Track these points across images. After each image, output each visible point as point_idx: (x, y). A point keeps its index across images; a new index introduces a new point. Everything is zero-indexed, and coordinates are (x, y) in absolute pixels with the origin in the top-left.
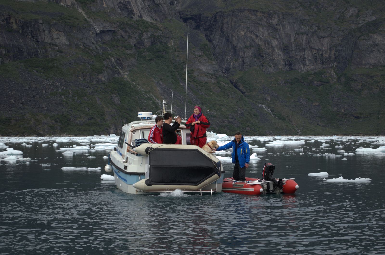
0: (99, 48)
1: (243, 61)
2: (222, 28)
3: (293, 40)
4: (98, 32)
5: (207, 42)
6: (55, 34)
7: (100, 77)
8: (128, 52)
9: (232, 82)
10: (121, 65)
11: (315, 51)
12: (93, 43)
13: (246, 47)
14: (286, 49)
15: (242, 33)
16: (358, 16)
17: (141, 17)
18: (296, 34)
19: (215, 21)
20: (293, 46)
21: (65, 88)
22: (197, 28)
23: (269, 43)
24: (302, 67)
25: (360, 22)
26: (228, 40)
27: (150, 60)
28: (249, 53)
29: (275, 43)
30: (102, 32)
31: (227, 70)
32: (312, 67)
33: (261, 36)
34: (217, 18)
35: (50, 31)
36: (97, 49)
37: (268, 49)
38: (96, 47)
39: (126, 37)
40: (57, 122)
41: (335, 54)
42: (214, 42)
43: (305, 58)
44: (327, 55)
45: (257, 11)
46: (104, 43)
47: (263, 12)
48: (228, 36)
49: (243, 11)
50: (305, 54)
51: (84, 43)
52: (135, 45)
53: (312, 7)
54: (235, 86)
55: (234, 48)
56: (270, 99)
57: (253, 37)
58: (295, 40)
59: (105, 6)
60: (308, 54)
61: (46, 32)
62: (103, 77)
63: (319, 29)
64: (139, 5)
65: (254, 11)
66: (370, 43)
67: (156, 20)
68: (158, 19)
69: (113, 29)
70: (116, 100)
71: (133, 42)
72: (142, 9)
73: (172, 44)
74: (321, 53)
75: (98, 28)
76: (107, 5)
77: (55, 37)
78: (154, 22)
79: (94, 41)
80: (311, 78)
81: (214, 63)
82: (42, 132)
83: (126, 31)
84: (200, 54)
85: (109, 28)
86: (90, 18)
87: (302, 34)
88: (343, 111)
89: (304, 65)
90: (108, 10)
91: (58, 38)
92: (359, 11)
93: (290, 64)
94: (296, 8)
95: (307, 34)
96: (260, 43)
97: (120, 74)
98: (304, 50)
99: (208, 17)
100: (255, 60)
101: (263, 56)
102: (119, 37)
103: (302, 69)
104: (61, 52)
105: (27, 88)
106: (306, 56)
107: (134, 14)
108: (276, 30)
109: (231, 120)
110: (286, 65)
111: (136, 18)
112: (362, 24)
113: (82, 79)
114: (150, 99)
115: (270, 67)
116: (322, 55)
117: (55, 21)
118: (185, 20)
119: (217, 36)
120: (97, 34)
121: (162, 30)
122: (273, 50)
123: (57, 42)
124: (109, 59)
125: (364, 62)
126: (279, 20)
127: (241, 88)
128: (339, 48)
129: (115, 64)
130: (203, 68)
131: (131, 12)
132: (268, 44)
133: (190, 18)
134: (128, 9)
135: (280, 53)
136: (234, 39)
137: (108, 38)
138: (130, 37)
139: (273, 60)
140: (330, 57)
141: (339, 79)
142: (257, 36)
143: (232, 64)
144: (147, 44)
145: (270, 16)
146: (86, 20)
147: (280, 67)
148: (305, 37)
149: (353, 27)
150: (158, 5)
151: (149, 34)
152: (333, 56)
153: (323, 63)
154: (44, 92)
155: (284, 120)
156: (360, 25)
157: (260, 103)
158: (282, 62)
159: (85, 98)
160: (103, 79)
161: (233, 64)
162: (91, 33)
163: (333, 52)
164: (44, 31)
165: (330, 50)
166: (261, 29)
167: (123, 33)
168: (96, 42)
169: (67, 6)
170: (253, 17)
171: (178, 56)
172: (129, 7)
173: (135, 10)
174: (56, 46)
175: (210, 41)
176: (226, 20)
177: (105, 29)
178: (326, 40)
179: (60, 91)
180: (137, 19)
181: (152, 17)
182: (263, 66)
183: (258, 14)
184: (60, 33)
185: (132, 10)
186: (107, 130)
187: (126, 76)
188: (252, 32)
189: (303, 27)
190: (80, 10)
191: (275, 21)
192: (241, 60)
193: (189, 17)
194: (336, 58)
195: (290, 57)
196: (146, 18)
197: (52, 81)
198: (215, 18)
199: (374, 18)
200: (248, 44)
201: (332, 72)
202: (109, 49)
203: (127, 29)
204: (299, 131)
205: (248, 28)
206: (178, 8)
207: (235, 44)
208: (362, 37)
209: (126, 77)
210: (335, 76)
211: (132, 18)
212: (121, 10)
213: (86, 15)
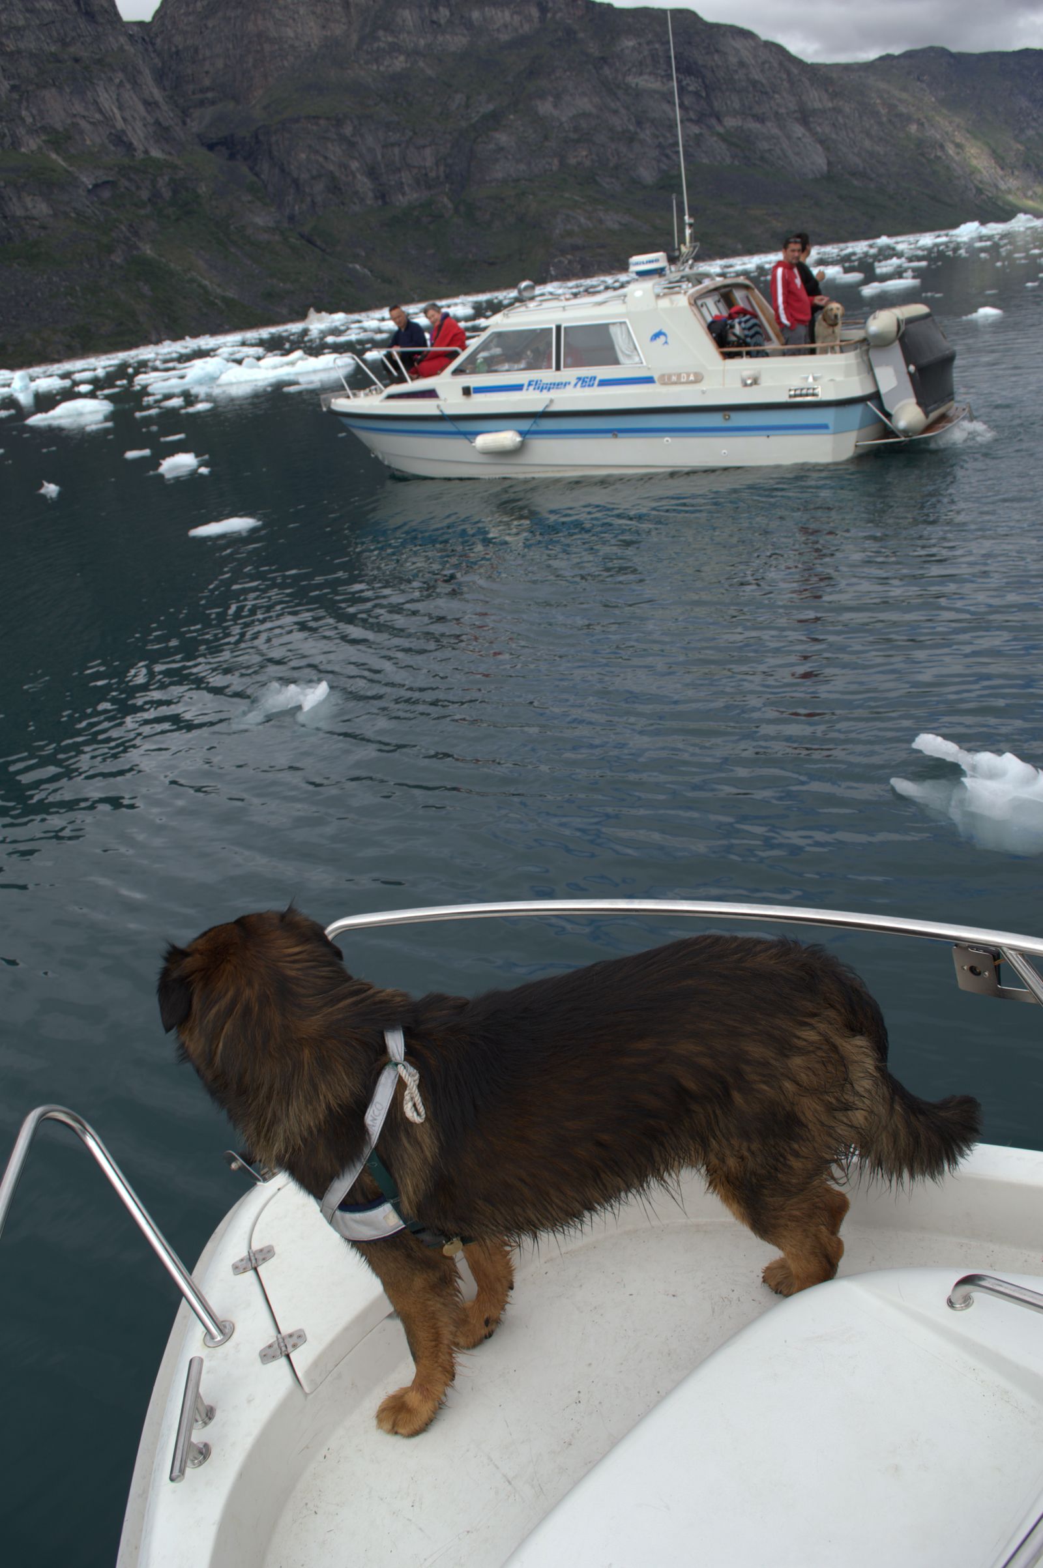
0: (97, 212)
1: (313, 201)
2: (270, 152)
3: (379, 157)
4: (90, 187)
5: (255, 179)
6: (28, 200)
7: (113, 258)
8: (142, 212)
9: (302, 236)
10: (136, 234)
11: (415, 171)
12: (88, 207)
13: (313, 178)
14: (372, 172)
15: (303, 156)
16: (467, 106)
17: (146, 152)
18: (384, 147)
19: (258, 142)
20: (383, 166)
21: (68, 284)
22: (232, 157)
23: (346, 167)
24: (400, 197)
25: (473, 115)
26: (283, 170)
27: (177, 220)
28: (319, 187)
29: (354, 165)
30: (96, 186)
31: (291, 218)
32: (415, 195)
33: (332, 157)
34: (261, 138)
35: (19, 198)
36: (96, 215)
37: (347, 176)
38: (93, 212)
39: (133, 188)
40: (73, 337)
41: (445, 171)
42: (263, 176)
43: (402, 183)
44: (433, 174)
45: (317, 117)
46: (103, 203)
47: (328, 119)
48: (283, 164)
49: (297, 120)
50: (401, 178)
51: (74, 209)
52: (149, 200)
53: (399, 100)
54: (310, 241)
55: (296, 182)
56: (363, 254)
57: (321, 159)
58: (383, 157)
59: (88, 142)
60: (406, 177)
61: (15, 200)
62: (117, 258)
63: (415, 133)
64: (139, 131)
65: (314, 117)
66: (492, 146)
67: (170, 154)
68: (173, 152)
69: (111, 179)
70: (146, 290)
71: (145, 195)
72: (146, 138)
73: (204, 189)
74: (424, 172)
75: (88, 181)
76: (91, 140)
77: (30, 205)
78: (167, 157)
79: (88, 203)
80: (416, 213)
81: (273, 210)
82: (56, 357)
83: (130, 180)
84: (250, 198)
85: (105, 178)
86: (71, 166)
87: (393, 145)
88: (470, 256)
89: (404, 194)
90: (96, 150)
91: (34, 207)
92: (468, 98)
93: (382, 196)
94: (376, 105)
95: (399, 145)
96: (331, 168)
97: (138, 248)
98: (399, 170)
99: (244, 138)
100: (330, 195)
101: (340, 189)
102: (122, 190)
103: (401, 200)
104: (44, 228)
105: (13, 293)
106: (404, 180)
107: (135, 150)
108: (352, 145)
109: (316, 294)
110: (376, 198)
111: (139, 155)
112: (476, 119)
113: (87, 266)
114: (192, 281)
115: (355, 203)
116: (426, 175)
117: (22, 180)
118: (211, 147)
119: (265, 166)
120: (89, 191)
121: (182, 169)
122: (354, 177)
123: (35, 212)
124: (117, 227)
125: (487, 178)
126: (355, 127)
127: (319, 243)
128: (450, 161)
129: (128, 234)
130: (259, 221)
131: (130, 147)
132: (346, 169)
133: (217, 144)
134: (122, 141)
135: (365, 180)
136: (292, 167)
137: (106, 194)
138: (138, 188)
139: (356, 193)
140: (438, 177)
141: (456, 210)
142: (326, 158)
143: (297, 208)
144: (167, 194)
145: (339, 123)
146: (67, 171)
147: (369, 202)
148: (396, 150)
149: (464, 124)
150: (167, 129)
151: (166, 178)
152: (442, 175)
153: (429, 187)
154: (39, 294)
155: (390, 282)
156: (473, 121)
157: (351, 262)
158: (370, 194)
159: (102, 294)
160: (118, 261)
161: (299, 208)
162: (80, 191)
163: (442, 168)
164: (11, 199)
165: (437, 165)
166: (329, 145)
167: (127, 184)
168: (92, 203)
169: (32, 152)
170: (315, 128)
171: (217, 207)
172: (125, 139)
173: (135, 143)
174: (36, 219)
175: (257, 175)
176: (274, 139)
177: (99, 181)
178: (428, 152)
179: (62, 289)
180: (142, 156)
181: (163, 151)
182: (343, 204)
183: (322, 122)
184: (36, 198)
185: (131, 144)
186: (146, 337)
187: (148, 250)
188: (317, 152)
189: (390, 134)
190: (54, 156)
191: (348, 130)
192: (309, 199)
193: (214, 141)
194: (447, 177)
195: (380, 185)
196: (156, 153)
197: (45, 276)
198: (257, 138)
199: (491, 107)
200: (314, 172)
201: (446, 200)
202: (113, 212)
203: (132, 176)
204: (415, 296)
205: (310, 147)
206: (194, 130)
207: (295, 175)
208: (480, 140)
209: (148, 252)
210: (450, 205)
211: (134, 156)
212: (114, 145)
213: (65, 159)
